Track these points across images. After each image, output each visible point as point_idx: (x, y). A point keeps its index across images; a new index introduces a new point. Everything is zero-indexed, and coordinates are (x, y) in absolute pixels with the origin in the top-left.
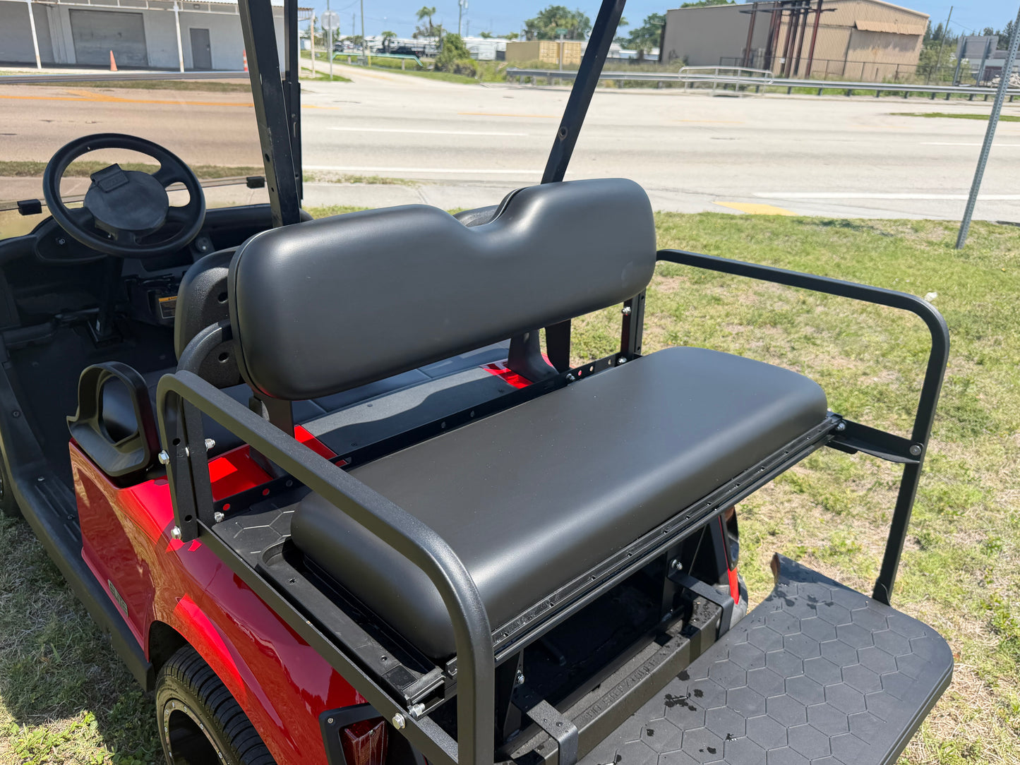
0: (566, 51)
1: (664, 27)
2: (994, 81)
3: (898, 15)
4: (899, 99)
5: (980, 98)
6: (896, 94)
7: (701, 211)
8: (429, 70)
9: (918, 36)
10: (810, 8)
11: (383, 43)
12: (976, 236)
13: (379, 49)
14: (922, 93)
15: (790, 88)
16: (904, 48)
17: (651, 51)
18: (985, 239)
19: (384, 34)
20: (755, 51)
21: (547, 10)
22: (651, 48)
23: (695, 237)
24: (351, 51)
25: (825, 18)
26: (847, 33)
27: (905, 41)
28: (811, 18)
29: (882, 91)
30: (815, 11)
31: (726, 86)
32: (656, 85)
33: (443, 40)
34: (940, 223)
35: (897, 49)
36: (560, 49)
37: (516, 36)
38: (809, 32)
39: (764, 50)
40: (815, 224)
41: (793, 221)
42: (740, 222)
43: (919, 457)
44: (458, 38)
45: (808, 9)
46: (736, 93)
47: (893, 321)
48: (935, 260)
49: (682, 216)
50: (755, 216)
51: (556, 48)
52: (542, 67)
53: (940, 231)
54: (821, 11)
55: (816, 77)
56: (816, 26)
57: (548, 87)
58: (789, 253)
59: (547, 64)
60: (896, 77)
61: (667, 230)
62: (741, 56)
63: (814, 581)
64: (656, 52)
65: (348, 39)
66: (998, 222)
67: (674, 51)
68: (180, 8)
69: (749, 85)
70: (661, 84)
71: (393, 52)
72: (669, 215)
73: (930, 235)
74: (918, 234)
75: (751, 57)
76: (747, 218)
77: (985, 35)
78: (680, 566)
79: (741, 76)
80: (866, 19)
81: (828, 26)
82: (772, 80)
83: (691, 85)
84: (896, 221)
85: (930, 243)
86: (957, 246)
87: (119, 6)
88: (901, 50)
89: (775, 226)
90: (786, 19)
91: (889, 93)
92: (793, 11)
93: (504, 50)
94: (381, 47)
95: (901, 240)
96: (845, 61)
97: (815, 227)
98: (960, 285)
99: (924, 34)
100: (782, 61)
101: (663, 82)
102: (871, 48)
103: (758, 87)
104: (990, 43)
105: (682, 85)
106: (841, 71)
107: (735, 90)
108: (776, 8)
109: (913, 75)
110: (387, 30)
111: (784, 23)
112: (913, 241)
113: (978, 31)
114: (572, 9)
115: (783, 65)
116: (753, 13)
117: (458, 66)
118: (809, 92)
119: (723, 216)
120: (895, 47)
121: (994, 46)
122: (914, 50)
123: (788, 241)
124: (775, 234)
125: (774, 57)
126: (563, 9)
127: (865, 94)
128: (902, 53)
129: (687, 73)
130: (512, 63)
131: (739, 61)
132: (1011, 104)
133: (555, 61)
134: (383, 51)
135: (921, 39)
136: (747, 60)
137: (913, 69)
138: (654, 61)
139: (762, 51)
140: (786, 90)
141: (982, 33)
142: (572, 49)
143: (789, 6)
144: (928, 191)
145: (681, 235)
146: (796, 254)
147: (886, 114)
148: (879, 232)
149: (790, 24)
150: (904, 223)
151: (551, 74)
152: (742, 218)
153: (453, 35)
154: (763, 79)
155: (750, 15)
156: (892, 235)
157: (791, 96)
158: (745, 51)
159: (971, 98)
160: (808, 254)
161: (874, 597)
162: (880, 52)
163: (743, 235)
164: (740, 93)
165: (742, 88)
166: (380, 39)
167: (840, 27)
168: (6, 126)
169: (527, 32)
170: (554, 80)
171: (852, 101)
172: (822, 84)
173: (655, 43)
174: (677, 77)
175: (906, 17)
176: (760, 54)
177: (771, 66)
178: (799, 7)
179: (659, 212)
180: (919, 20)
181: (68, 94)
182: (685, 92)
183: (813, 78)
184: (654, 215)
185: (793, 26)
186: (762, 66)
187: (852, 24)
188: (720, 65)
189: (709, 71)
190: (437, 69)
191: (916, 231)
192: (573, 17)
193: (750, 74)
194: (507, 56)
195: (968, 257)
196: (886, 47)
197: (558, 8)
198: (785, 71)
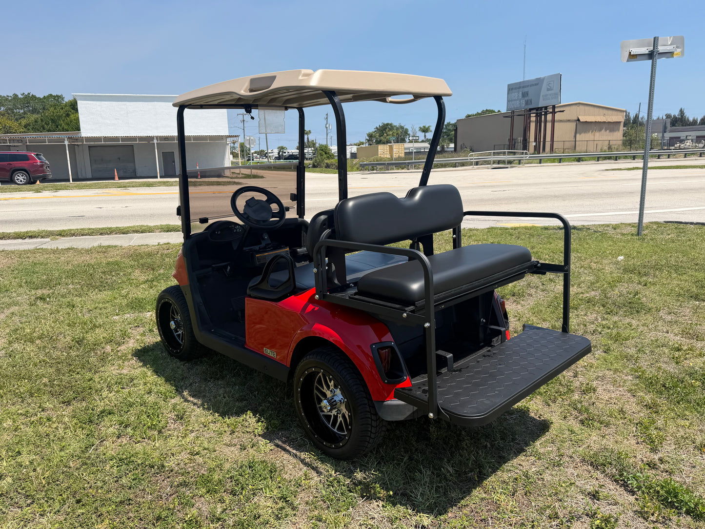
0: (395, 150)
1: (456, 130)
2: (676, 146)
3: (605, 111)
4: (613, 161)
5: (665, 157)
6: (610, 158)
7: (488, 227)
8: (309, 167)
9: (620, 122)
10: (548, 111)
11: (279, 153)
12: (650, 229)
13: (276, 157)
14: (626, 156)
15: (540, 160)
16: (612, 130)
17: (449, 145)
18: (655, 230)
19: (279, 148)
20: (516, 139)
21: (381, 125)
22: (449, 144)
23: (486, 239)
24: (258, 159)
25: (558, 116)
26: (574, 124)
27: (612, 126)
28: (549, 117)
29: (601, 157)
30: (551, 113)
31: (499, 162)
32: (455, 165)
33: (317, 149)
34: (630, 224)
35: (608, 131)
36: (391, 148)
37: (363, 143)
38: (549, 125)
39: (522, 138)
40: (555, 229)
41: (542, 229)
42: (511, 231)
43: (567, 271)
44: (326, 147)
45: (547, 112)
46: (506, 166)
47: (599, 270)
48: (624, 242)
49: (477, 230)
50: (519, 228)
51: (388, 148)
52: (381, 160)
53: (629, 228)
54: (555, 113)
55: (557, 152)
56: (553, 121)
57: (387, 172)
58: (540, 244)
59: (384, 158)
60: (610, 148)
61: (470, 237)
62: (508, 143)
63: (539, 329)
64: (452, 145)
65: (255, 152)
66: (665, 222)
67: (464, 144)
68: (158, 141)
69: (514, 160)
70: (457, 164)
71: (285, 159)
72: (470, 230)
73: (623, 231)
74: (616, 230)
75: (513, 143)
76: (515, 229)
77: (666, 118)
78: (484, 320)
79: (508, 155)
80: (585, 115)
81: (561, 121)
82: (528, 156)
83: (477, 163)
84: (603, 225)
85: (623, 235)
86: (638, 234)
87: (121, 142)
88: (610, 131)
89: (531, 231)
90: (533, 119)
91: (605, 158)
92: (537, 114)
93: (356, 152)
94: (277, 156)
95: (605, 233)
96: (576, 141)
97: (554, 231)
98: (638, 252)
99: (623, 121)
100: (534, 144)
101: (459, 163)
102: (591, 132)
103: (520, 161)
104: (665, 123)
105: (471, 164)
106: (574, 147)
107: (505, 164)
108: (526, 113)
109: (621, 146)
110: (280, 145)
111: (533, 121)
112: (613, 234)
113: (661, 117)
114: (396, 123)
115: (535, 147)
116: (512, 117)
117: (327, 164)
118: (553, 161)
119: (501, 229)
120: (606, 130)
121: (668, 125)
122: (619, 131)
123: (539, 238)
124: (532, 235)
125: (529, 142)
126: (391, 125)
127: (590, 160)
128: (612, 134)
129: (474, 156)
130: (361, 159)
131: (506, 146)
132: (686, 159)
133: (388, 156)
134: (279, 158)
135: (622, 124)
136: (511, 146)
137: (621, 142)
138: (452, 151)
139: (520, 139)
140: (538, 161)
141: (664, 117)
142: (399, 149)
143: (535, 111)
144: (626, 210)
145: (478, 239)
146: (544, 244)
147: (603, 170)
148: (593, 231)
149: (536, 122)
150: (608, 226)
151: (387, 163)
152: (512, 229)
153: (323, 146)
154: (523, 156)
155: (510, 118)
156: (600, 232)
157: (542, 165)
158: (509, 140)
159: (659, 157)
160: (551, 243)
161: (563, 331)
162: (597, 134)
163: (514, 237)
164: (509, 166)
165: (510, 162)
166: (276, 151)
167: (569, 121)
168: (77, 212)
169: (368, 141)
170: (390, 167)
171: (581, 164)
172: (561, 156)
173: (451, 141)
174: (467, 159)
175: (610, 112)
176: (519, 141)
177: (528, 148)
178: (541, 111)
179: (464, 229)
180: (619, 113)
181: (104, 193)
182: (473, 168)
183: (556, 153)
184: (462, 230)
185: (538, 122)
186: (522, 148)
187: (577, 119)
188: (494, 150)
189: (488, 154)
190: (314, 166)
191: (615, 229)
192: (397, 129)
193: (514, 153)
194: (358, 156)
195: (644, 239)
196: (600, 130)
197: (387, 124)
198: (537, 150)
